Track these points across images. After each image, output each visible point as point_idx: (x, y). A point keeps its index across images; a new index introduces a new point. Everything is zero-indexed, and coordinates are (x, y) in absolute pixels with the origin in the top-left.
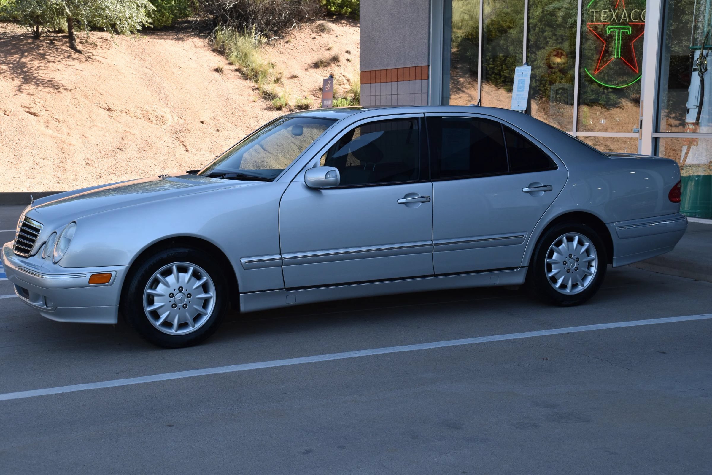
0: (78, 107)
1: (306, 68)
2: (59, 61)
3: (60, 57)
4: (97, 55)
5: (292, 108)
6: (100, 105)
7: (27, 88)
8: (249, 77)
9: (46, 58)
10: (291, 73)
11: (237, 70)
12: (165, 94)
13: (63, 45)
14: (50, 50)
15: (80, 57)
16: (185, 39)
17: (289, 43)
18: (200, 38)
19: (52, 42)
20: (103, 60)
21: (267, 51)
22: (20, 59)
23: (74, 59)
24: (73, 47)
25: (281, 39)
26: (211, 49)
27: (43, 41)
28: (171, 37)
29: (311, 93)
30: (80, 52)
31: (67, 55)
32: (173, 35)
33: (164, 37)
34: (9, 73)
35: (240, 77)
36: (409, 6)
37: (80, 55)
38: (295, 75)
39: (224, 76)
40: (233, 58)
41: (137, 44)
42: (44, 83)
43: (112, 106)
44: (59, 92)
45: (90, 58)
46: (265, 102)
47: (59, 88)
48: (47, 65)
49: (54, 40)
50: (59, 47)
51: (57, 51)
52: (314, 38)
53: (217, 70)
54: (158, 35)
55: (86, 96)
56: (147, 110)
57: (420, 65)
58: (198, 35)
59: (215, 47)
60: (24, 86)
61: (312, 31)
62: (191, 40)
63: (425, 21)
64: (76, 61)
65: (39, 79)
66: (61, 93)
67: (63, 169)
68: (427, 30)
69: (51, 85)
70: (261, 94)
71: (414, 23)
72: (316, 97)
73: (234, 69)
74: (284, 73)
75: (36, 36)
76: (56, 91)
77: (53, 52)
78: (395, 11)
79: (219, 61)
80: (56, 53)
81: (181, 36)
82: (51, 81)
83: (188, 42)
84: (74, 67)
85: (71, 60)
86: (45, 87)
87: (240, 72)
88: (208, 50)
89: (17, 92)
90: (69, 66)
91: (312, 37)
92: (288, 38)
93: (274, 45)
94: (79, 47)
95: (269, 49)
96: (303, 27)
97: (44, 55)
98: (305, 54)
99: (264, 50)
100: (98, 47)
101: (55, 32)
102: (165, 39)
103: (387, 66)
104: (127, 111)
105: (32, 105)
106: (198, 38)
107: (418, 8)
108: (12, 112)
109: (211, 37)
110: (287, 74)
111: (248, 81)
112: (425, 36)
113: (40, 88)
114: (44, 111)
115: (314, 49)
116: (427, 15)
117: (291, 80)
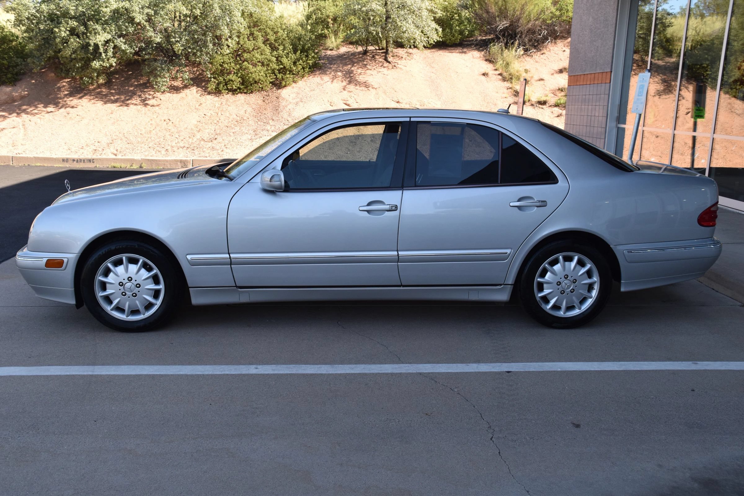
0: (378, 100)
1: (553, 73)
2: (374, 69)
3: (376, 66)
4: (400, 64)
5: (533, 103)
6: (393, 99)
7: (349, 87)
8: (507, 79)
9: (367, 67)
10: (539, 76)
11: (499, 74)
12: (440, 91)
13: (380, 58)
14: (371, 61)
15: (389, 66)
16: (467, 52)
17: (544, 55)
18: (478, 51)
19: (373, 57)
20: (404, 68)
21: (526, 60)
22: (351, 68)
23: (384, 67)
24: (386, 60)
25: (539, 51)
26: (485, 59)
27: (369, 56)
28: (457, 51)
29: (552, 92)
30: (389, 63)
31: (381, 64)
32: (460, 50)
33: (452, 51)
34: (341, 78)
35: (500, 80)
36: (602, 22)
37: (389, 64)
38: (542, 78)
39: (488, 79)
40: (498, 65)
41: (431, 56)
42: (360, 84)
43: (400, 99)
44: (368, 90)
45: (395, 66)
46: (514, 98)
47: (369, 87)
48: (366, 72)
49: (375, 55)
50: (377, 59)
51: (375, 62)
52: (564, 51)
53: (484, 74)
54: (448, 50)
55: (385, 92)
56: (424, 103)
57: (606, 71)
58: (478, 50)
59: (488, 58)
60: (348, 86)
61: (564, 45)
62: (472, 53)
63: (612, 35)
64: (385, 68)
65: (358, 81)
66: (370, 90)
67: (354, 144)
68: (612, 42)
69: (364, 85)
70: (513, 92)
71: (605, 36)
72: (555, 95)
73: (497, 74)
74: (534, 77)
75: (365, 52)
76: (366, 89)
77: (372, 63)
78: (593, 27)
79: (488, 67)
80: (374, 63)
81: (465, 50)
82: (365, 82)
83: (469, 54)
84: (383, 73)
85: (383, 68)
86: (360, 87)
87: (501, 76)
88: (482, 60)
89: (342, 90)
90: (380, 72)
91: (563, 50)
92: (545, 51)
93: (532, 56)
94: (389, 60)
95: (528, 59)
96: (557, 43)
97: (366, 65)
98: (554, 62)
99: (524, 60)
100: (403, 59)
101: (379, 49)
102: (452, 52)
103: (585, 72)
104: (410, 103)
105: (349, 99)
106: (477, 51)
107: (608, 24)
108: (335, 103)
109: (487, 51)
110: (536, 77)
111: (505, 82)
112: (611, 47)
113: (357, 87)
114: (355, 103)
115: (562, 59)
116: (614, 29)
117: (539, 82)
